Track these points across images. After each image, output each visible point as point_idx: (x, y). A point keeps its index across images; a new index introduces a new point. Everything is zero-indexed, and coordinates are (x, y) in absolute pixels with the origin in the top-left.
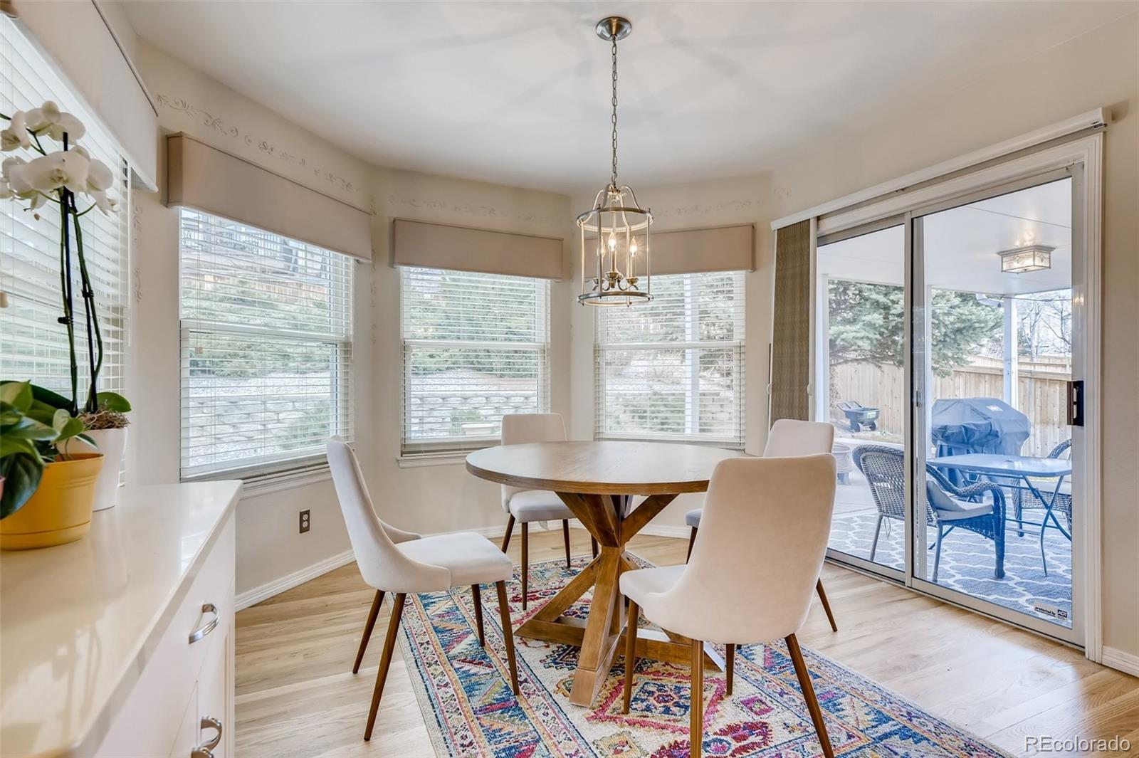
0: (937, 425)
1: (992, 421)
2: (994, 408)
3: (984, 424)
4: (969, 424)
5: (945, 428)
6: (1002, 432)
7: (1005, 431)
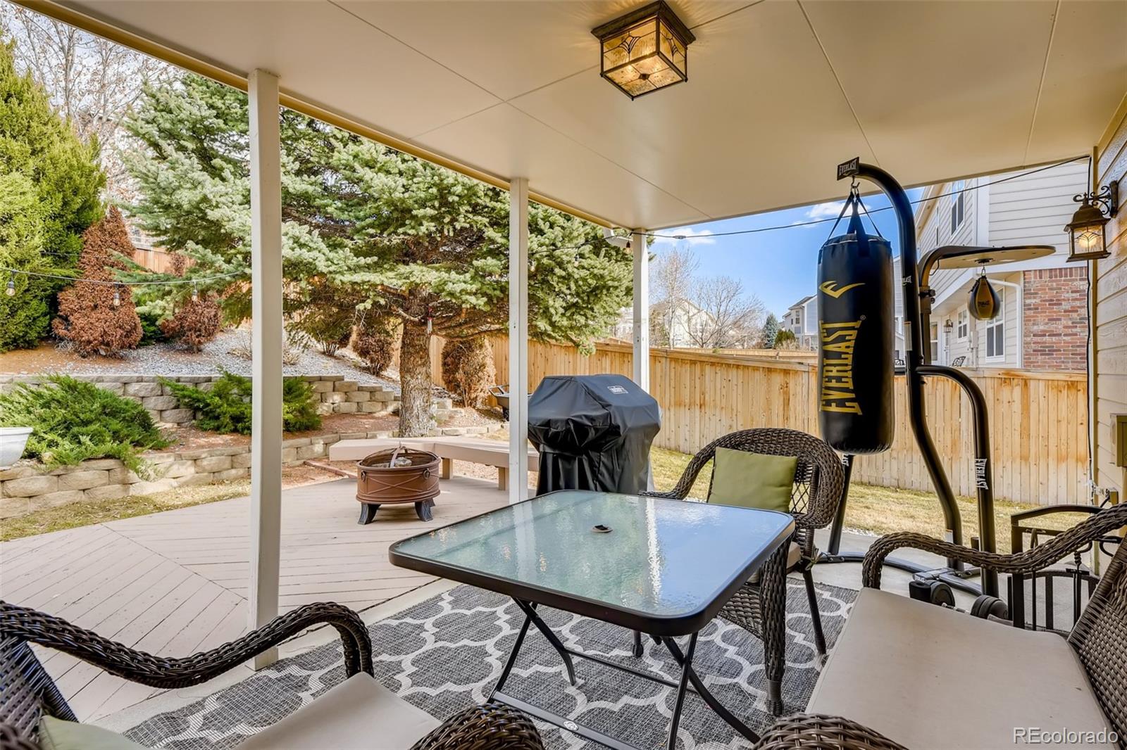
0: (537, 420)
1: (611, 410)
2: (616, 390)
3: (601, 416)
4: (580, 417)
5: (548, 423)
6: (625, 426)
7: (629, 425)
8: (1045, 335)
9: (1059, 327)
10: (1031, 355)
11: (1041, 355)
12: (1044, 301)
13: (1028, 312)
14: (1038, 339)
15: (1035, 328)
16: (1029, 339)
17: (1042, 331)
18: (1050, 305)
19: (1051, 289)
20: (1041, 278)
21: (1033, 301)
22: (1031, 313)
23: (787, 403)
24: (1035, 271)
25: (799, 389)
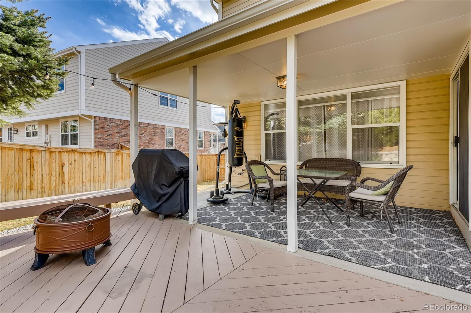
8: (100, 139)
9: (104, 136)
10: (97, 145)
11: (100, 145)
12: (101, 127)
13: (96, 131)
14: (99, 140)
15: (98, 136)
16: (96, 140)
17: (100, 137)
18: (102, 129)
19: (102, 124)
20: (99, 119)
21: (98, 127)
22: (97, 131)
23: (32, 167)
24: (98, 117)
25: (40, 159)
